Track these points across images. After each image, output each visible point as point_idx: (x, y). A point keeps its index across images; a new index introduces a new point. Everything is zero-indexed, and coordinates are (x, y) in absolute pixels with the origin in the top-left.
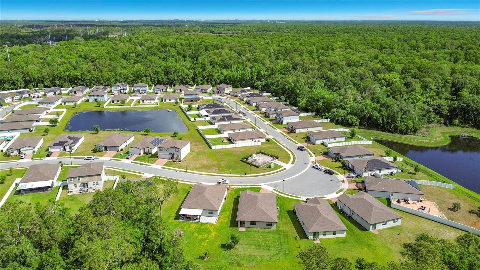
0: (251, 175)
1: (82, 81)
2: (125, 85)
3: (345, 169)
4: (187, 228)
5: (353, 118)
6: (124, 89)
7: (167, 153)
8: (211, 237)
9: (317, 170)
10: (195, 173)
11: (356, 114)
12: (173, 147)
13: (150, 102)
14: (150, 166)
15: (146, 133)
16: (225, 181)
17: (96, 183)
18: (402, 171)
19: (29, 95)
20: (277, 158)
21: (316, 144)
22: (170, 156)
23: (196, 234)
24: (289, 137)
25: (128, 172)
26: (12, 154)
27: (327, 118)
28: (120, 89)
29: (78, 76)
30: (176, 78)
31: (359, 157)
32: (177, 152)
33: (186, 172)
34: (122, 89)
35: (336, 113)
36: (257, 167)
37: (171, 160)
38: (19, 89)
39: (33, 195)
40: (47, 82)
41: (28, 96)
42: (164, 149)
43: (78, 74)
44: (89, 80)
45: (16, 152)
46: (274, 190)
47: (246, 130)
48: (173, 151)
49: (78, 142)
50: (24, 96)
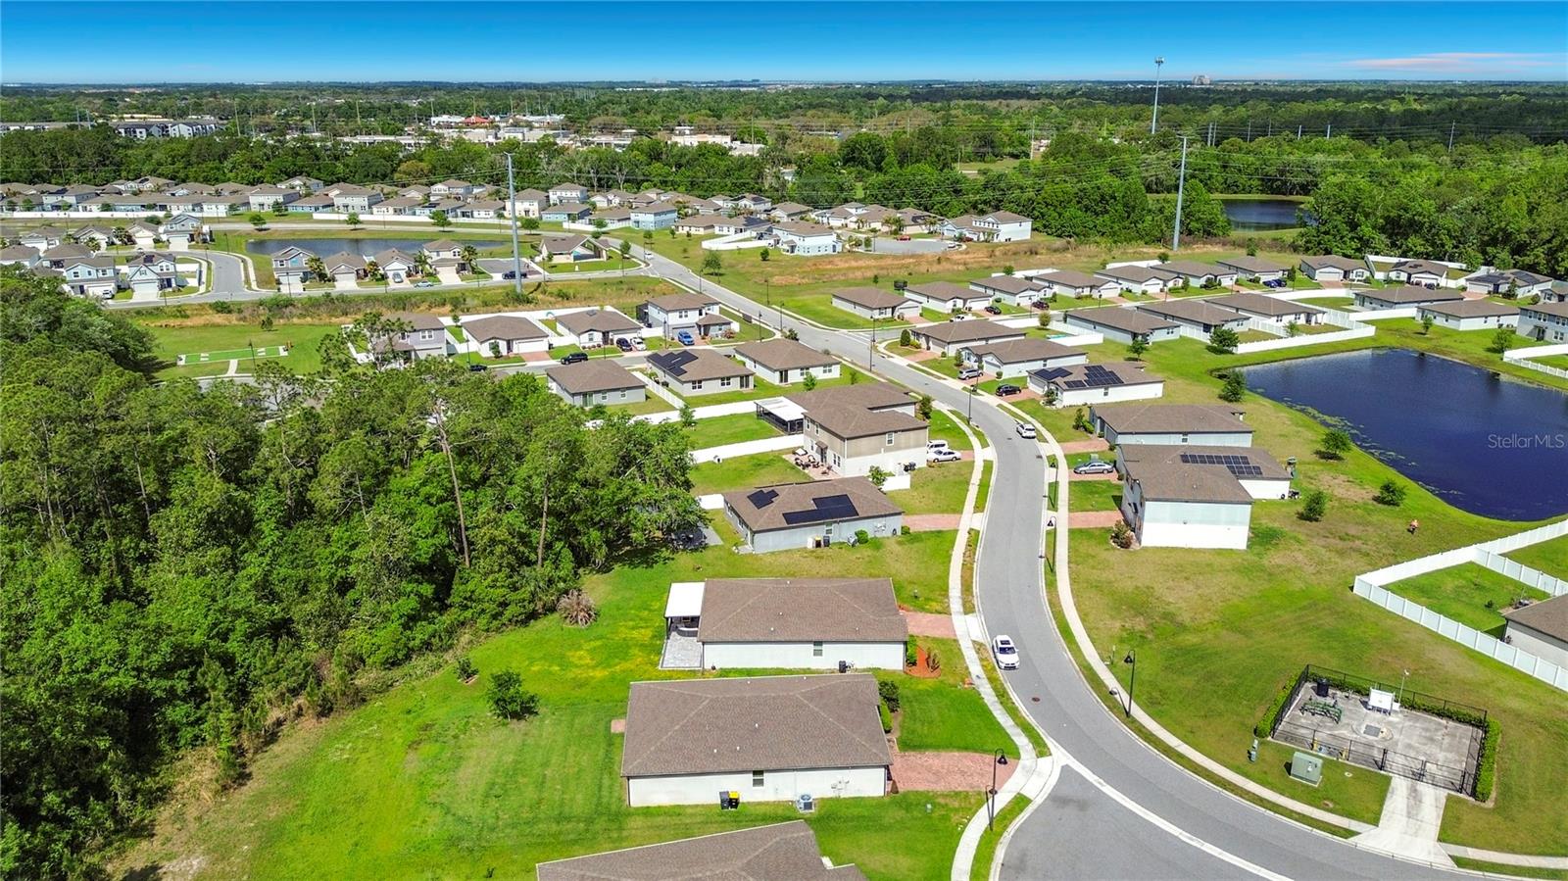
7: (1130, 498)
15: (1331, 451)
17: (837, 460)
19: (1409, 278)
22: (1132, 515)
23: (595, 644)
32: (1142, 504)
46: (1021, 799)
48: (1137, 495)
49: (1103, 390)
50: (1393, 275)
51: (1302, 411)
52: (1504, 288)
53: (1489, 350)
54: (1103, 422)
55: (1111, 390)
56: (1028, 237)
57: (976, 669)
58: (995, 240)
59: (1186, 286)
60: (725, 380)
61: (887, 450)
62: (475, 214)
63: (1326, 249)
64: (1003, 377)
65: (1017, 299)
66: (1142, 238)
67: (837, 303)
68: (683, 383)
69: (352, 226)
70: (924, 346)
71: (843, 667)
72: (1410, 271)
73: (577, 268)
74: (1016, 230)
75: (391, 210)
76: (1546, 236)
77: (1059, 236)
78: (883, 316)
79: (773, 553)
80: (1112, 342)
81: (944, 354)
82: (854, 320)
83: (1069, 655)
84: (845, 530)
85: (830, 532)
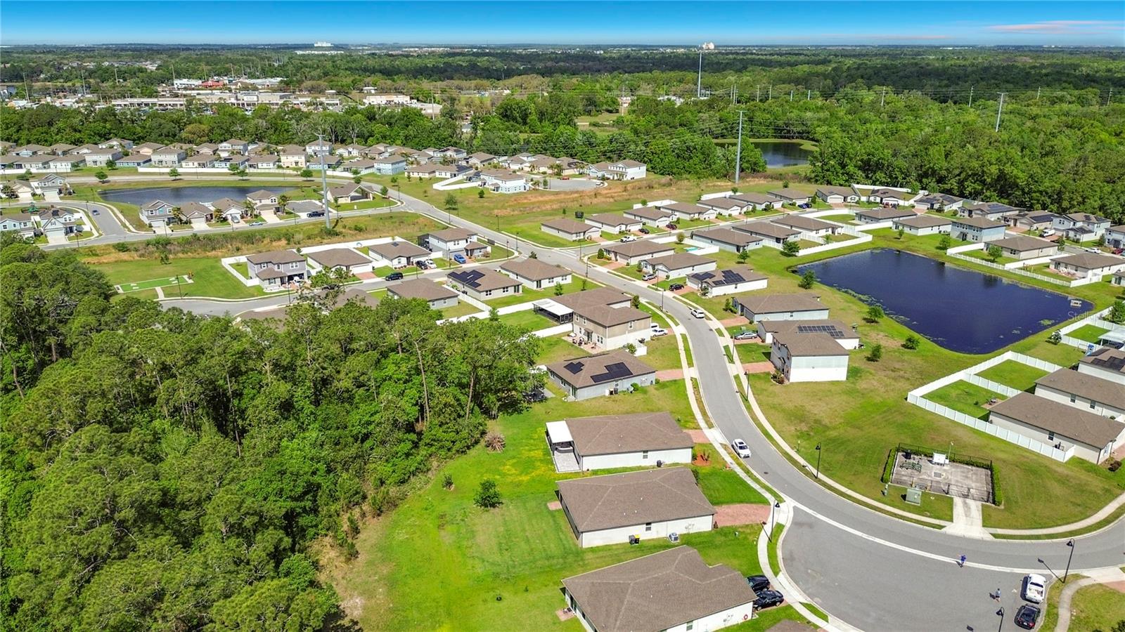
0: (822, 477)
1: (1024, 193)
2: (1094, 220)
4: (525, 449)
6: (1083, 231)
7: (779, 355)
12: (784, 346)
13: (1070, 271)
14: (729, 364)
16: (742, 448)
17: (600, 340)
19: (881, 200)
20: (997, 500)
22: (780, 364)
23: (512, 462)
25: (682, 355)
26: (644, 270)
28: (1071, 226)
29: (1018, 181)
32: (788, 358)
33: (747, 401)
34: (1072, 229)
36: (883, 480)
37: (774, 373)
38: (901, 187)
39: (542, 319)
41: (878, 200)
42: (777, 343)
43: (1020, 175)
44: (1041, 192)
45: (650, 270)
46: (779, 526)
48: (785, 354)
49: (734, 286)
50: (872, 199)
51: (846, 292)
52: (936, 206)
53: (938, 248)
54: (743, 307)
55: (739, 285)
56: (644, 176)
57: (728, 459)
58: (625, 179)
59: (754, 210)
60: (505, 289)
61: (629, 332)
62: (260, 165)
63: (828, 181)
64: (670, 278)
65: (657, 223)
66: (715, 175)
67: (544, 229)
68: (480, 292)
69: (174, 178)
70: (613, 258)
71: (659, 464)
72: (882, 196)
73: (355, 207)
74: (637, 172)
75: (196, 164)
76: (957, 172)
77: (662, 174)
78: (578, 238)
79: (587, 400)
80: (724, 251)
81: (628, 264)
82: (561, 242)
83: (773, 448)
84: (625, 384)
85: (617, 385)
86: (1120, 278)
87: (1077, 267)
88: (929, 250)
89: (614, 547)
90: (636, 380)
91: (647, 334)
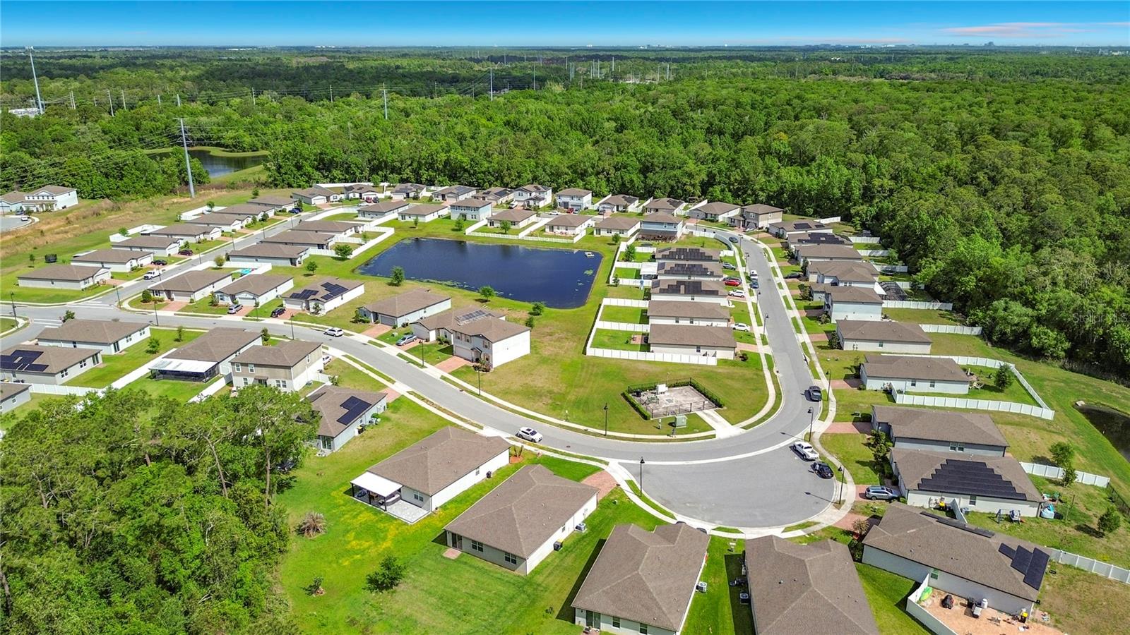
0: (609, 433)
1: (470, 175)
2: (542, 189)
3: (876, 472)
4: (348, 519)
5: (1045, 334)
6: (536, 199)
7: (469, 346)
8: (374, 550)
9: (797, 458)
10: (494, 403)
11: (1061, 326)
12: (478, 336)
13: (564, 231)
14: (423, 370)
15: (483, 297)
16: (533, 433)
17: (281, 384)
18: (1058, 516)
19: (361, 196)
20: (718, 404)
21: (868, 388)
22: (473, 355)
23: (351, 535)
24: (815, 359)
25: (371, 374)
26: (221, 302)
27: (973, 325)
28: (529, 197)
29: (464, 165)
30: (661, 182)
31: (953, 448)
32: (486, 347)
33: (479, 395)
34: (531, 199)
35: (1001, 313)
36: (645, 417)
37: (472, 364)
39: (173, 384)
40: (407, 173)
41: (357, 196)
42: (463, 336)
43: (465, 159)
44: (484, 173)
45: (228, 301)
46: (630, 483)
47: (709, 323)
48: (478, 343)
49: (340, 297)
50: (351, 195)
51: (428, 282)
52: (412, 195)
53: (453, 230)
54: (376, 315)
55: (345, 296)
56: (77, 203)
57: (530, 448)
58: (55, 209)
59: (254, 220)
60: (82, 362)
61: (309, 366)
63: (288, 184)
64: (261, 305)
65: (168, 252)
66: (159, 191)
67: (22, 283)
68: (53, 375)
70: (166, 298)
71: (489, 476)
72: (359, 191)
74: (67, 199)
76: (409, 162)
77: (93, 198)
78: (87, 285)
79: (343, 447)
80: (277, 267)
81: (192, 301)
82: (67, 294)
83: (547, 425)
84: (367, 417)
85: (361, 421)
86: (600, 230)
87: (566, 227)
88: (446, 234)
89: (549, 560)
90: (373, 411)
91: (320, 364)
